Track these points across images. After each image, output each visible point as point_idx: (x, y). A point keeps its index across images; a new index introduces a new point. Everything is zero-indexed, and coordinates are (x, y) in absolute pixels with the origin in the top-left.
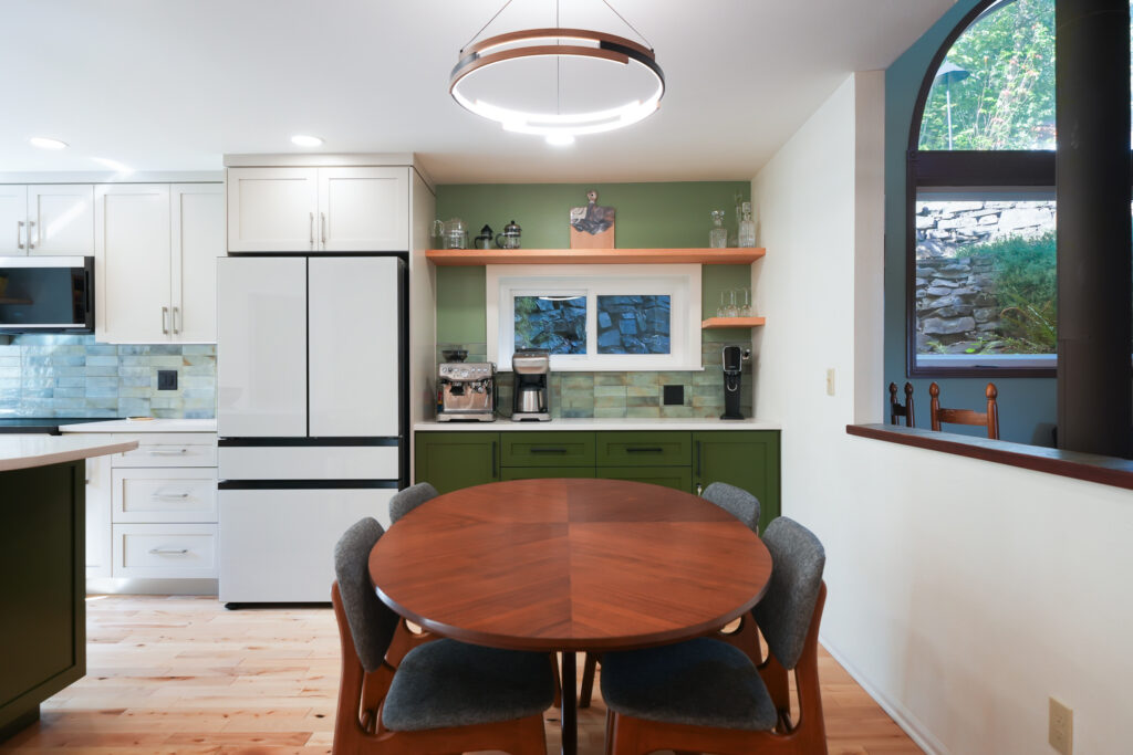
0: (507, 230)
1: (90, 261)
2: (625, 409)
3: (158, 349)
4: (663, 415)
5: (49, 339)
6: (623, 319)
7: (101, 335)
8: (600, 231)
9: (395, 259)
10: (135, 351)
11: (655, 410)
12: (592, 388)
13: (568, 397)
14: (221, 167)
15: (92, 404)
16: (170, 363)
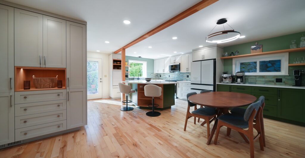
0: (236, 52)
1: (180, 64)
2: (264, 83)
3: (186, 73)
4: (275, 84)
5: (177, 72)
6: (276, 64)
7: (181, 72)
8: (258, 49)
9: (213, 60)
10: (184, 73)
11: (273, 83)
12: (256, 78)
13: (250, 80)
14: (192, 51)
15: (181, 79)
16: (188, 74)
